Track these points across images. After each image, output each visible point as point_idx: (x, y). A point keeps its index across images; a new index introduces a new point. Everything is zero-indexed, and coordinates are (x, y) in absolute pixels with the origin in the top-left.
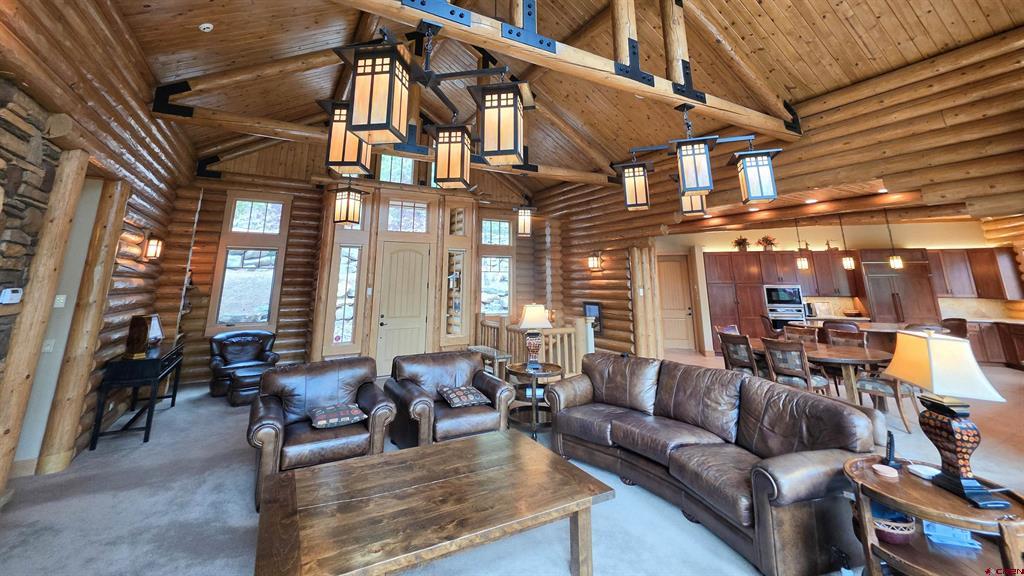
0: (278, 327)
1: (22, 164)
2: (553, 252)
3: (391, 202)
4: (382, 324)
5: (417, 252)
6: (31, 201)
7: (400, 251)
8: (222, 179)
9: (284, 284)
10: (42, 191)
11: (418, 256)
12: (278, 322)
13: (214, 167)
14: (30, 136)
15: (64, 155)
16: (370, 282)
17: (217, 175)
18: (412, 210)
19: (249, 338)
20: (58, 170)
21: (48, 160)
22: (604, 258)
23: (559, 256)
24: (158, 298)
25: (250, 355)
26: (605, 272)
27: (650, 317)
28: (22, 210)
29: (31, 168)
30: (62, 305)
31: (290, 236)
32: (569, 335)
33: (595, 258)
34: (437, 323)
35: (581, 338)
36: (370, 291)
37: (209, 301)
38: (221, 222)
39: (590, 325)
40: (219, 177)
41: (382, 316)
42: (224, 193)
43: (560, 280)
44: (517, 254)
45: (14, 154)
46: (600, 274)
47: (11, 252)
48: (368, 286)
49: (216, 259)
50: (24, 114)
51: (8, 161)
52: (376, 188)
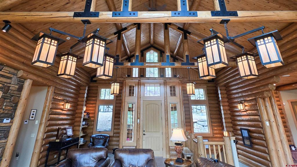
0: (114, 133)
1: (9, 85)
2: (223, 102)
3: (145, 85)
4: (144, 134)
5: (156, 104)
6: (13, 94)
7: (150, 104)
8: (97, 82)
9: (115, 117)
10: (18, 91)
11: (157, 106)
12: (114, 131)
13: (95, 79)
14: (12, 77)
15: (25, 81)
16: (139, 117)
17: (96, 81)
18: (154, 87)
19: (102, 137)
20: (24, 85)
21: (19, 83)
22: (246, 104)
23: (227, 104)
24: (75, 122)
25: (102, 144)
26: (248, 112)
27: (277, 139)
28: (11, 97)
29: (13, 86)
30: (37, 124)
31: (116, 100)
32: (221, 146)
33: (241, 105)
34: (167, 135)
35: (228, 148)
36: (138, 120)
37: (94, 123)
38: (97, 96)
39: (232, 141)
40: (96, 82)
41: (144, 131)
42: (97, 87)
43: (229, 116)
44: (209, 103)
45: (5, 83)
46: (245, 113)
47: (7, 109)
48: (138, 118)
49: (95, 109)
50: (8, 72)
51: (3, 85)
52: (139, 80)
